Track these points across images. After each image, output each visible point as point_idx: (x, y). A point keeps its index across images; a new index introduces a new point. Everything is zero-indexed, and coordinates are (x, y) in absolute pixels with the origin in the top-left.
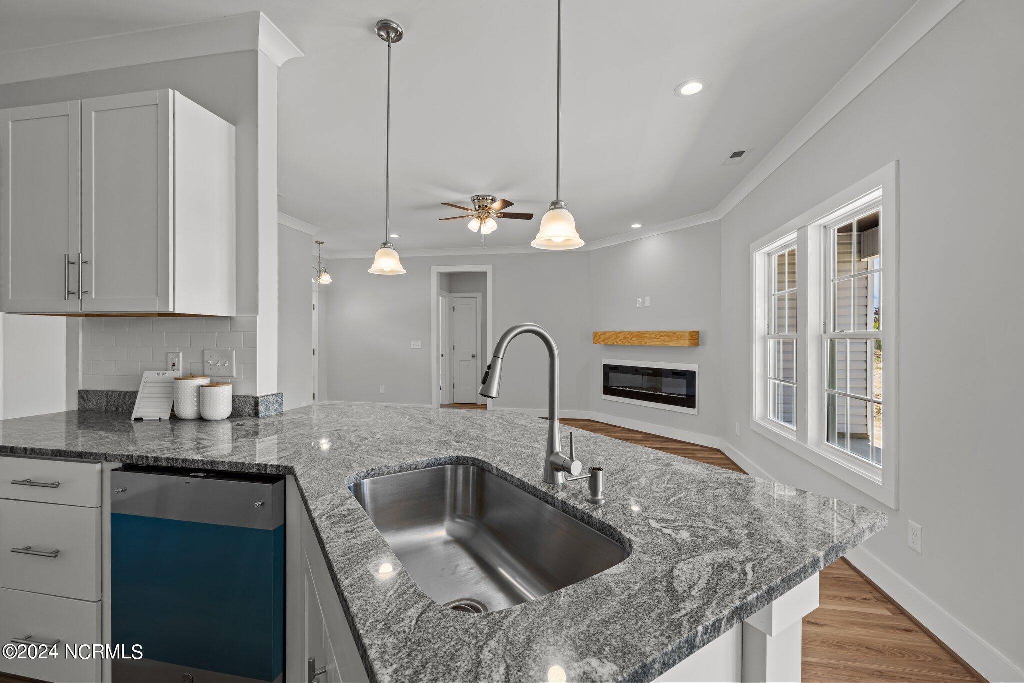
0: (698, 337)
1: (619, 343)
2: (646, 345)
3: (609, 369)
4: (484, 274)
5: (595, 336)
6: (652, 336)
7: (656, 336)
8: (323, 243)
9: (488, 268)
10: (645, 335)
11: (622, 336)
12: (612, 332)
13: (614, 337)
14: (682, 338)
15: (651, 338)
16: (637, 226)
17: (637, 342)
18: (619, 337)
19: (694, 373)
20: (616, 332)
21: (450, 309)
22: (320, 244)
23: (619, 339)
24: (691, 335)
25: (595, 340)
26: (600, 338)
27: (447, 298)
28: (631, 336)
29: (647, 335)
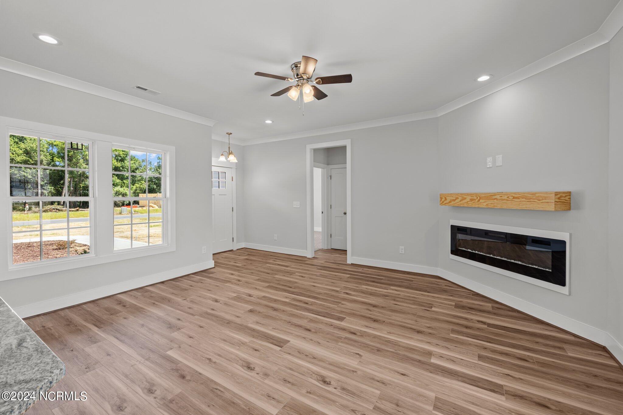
0: (570, 198)
1: (466, 205)
2: (496, 207)
3: (456, 230)
4: (344, 148)
5: (441, 198)
6: (503, 198)
7: (508, 197)
8: (231, 134)
9: (346, 142)
10: (494, 197)
11: (468, 198)
12: (457, 194)
13: (460, 198)
14: (543, 201)
15: (502, 200)
16: (484, 78)
17: (485, 204)
18: (465, 199)
19: (563, 243)
20: (462, 194)
21: (327, 178)
22: (229, 134)
23: (465, 201)
24: (559, 196)
25: (441, 202)
26: (446, 199)
27: (325, 170)
28: (479, 198)
29: (498, 197)
